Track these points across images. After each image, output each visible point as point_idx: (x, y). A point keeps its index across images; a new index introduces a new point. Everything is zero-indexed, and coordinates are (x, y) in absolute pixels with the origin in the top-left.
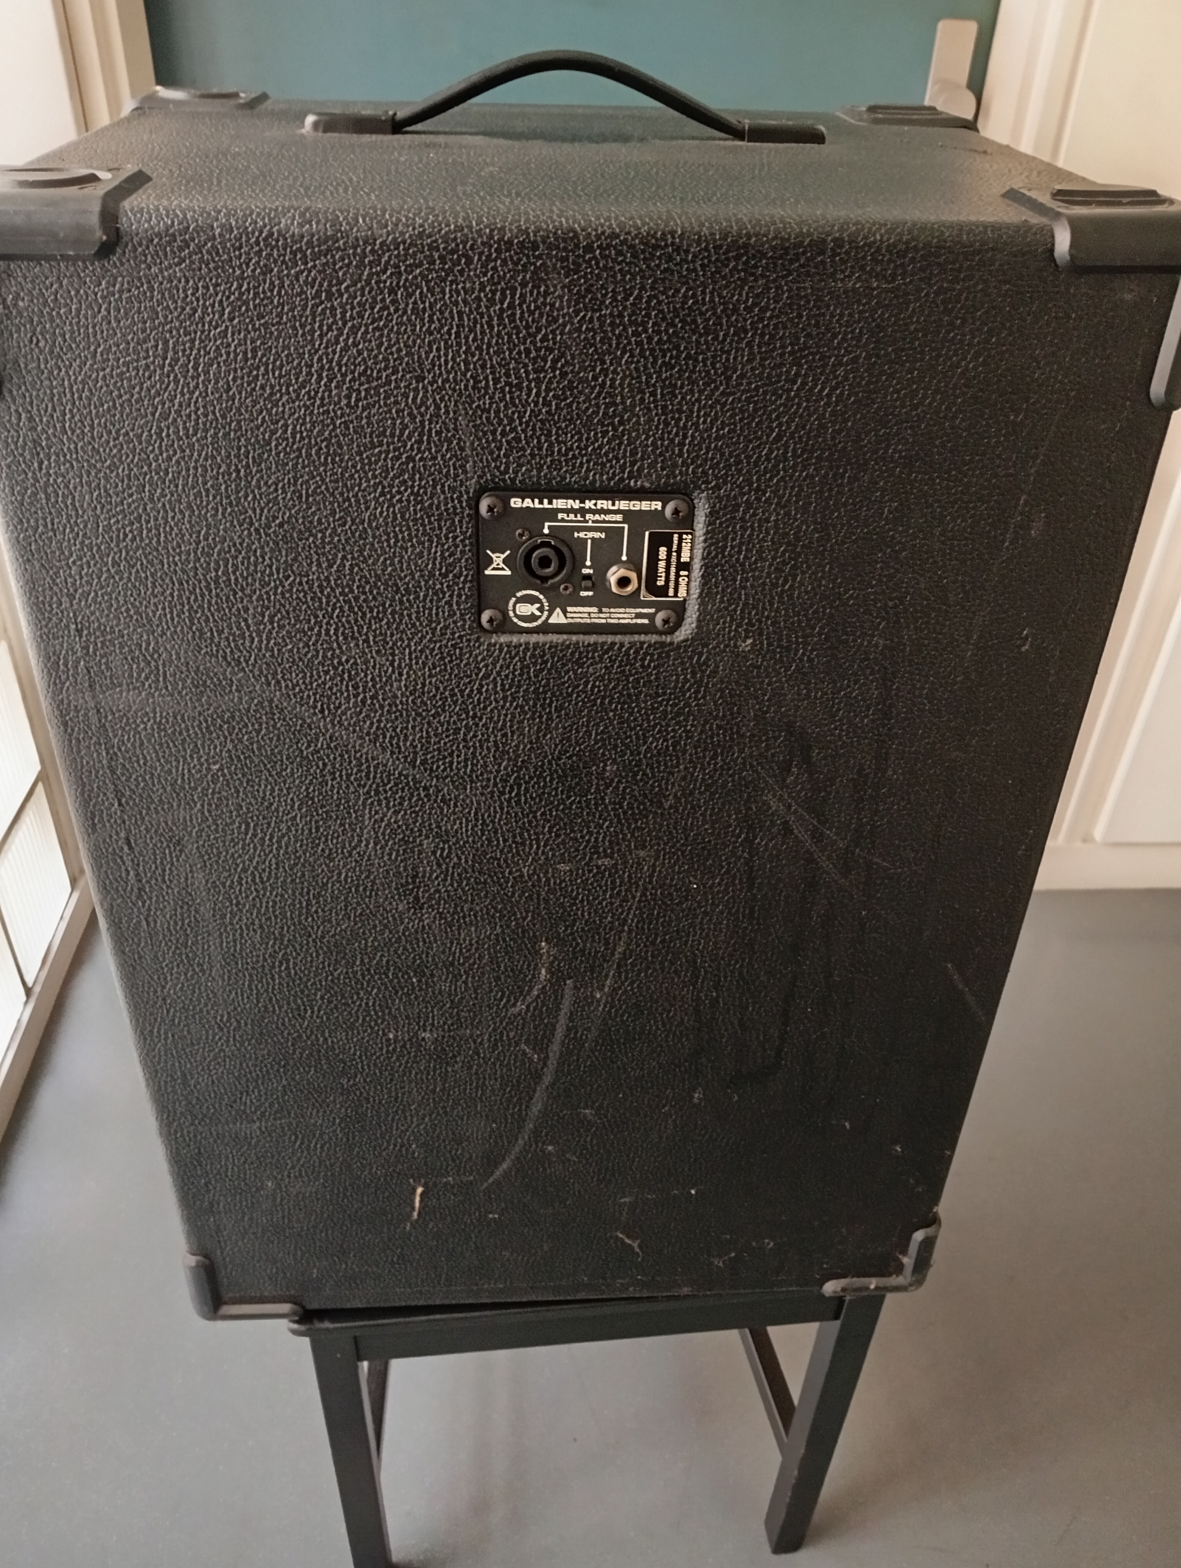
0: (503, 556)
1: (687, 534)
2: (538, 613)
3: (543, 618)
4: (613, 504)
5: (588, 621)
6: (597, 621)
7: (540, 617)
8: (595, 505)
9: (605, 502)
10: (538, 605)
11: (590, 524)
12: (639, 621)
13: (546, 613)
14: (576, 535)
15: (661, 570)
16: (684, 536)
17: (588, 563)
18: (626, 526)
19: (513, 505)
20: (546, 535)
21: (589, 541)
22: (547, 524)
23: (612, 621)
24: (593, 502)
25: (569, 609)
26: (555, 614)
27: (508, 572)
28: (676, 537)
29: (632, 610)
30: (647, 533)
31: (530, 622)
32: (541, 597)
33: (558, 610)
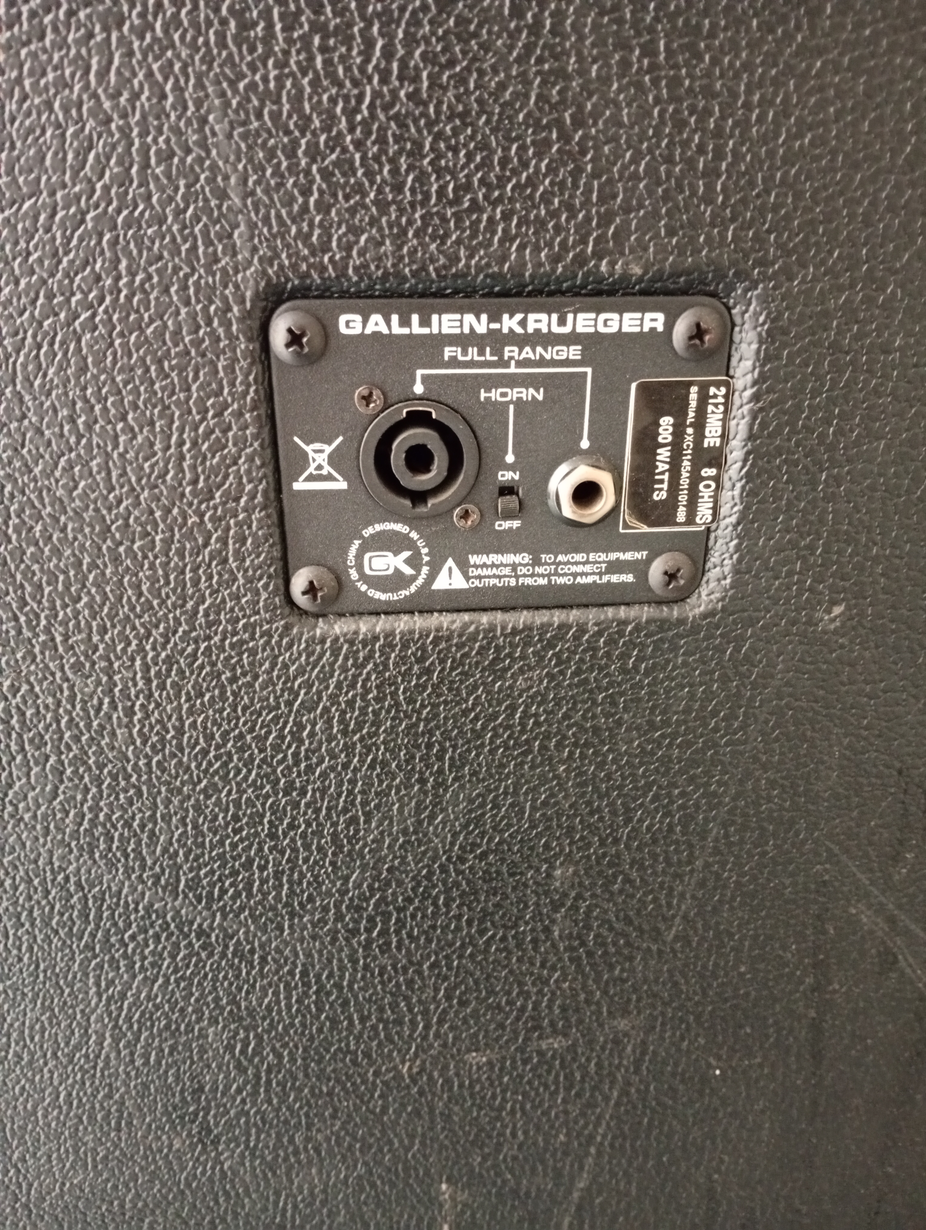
0: (328, 449)
1: (718, 384)
2: (408, 571)
3: (420, 581)
4: (562, 322)
5: (513, 582)
6: (529, 581)
7: (414, 578)
8: (523, 323)
9: (544, 317)
10: (406, 554)
11: (513, 369)
12: (615, 578)
13: (425, 570)
14: (483, 395)
15: (662, 467)
16: (712, 390)
17: (510, 458)
18: (589, 370)
19: (343, 330)
20: (421, 398)
21: (512, 407)
22: (419, 373)
23: (561, 581)
24: (519, 316)
25: (474, 559)
26: (445, 571)
27: (341, 485)
28: (694, 389)
29: (603, 557)
30: (634, 386)
31: (393, 590)
32: (414, 535)
33: (450, 562)
